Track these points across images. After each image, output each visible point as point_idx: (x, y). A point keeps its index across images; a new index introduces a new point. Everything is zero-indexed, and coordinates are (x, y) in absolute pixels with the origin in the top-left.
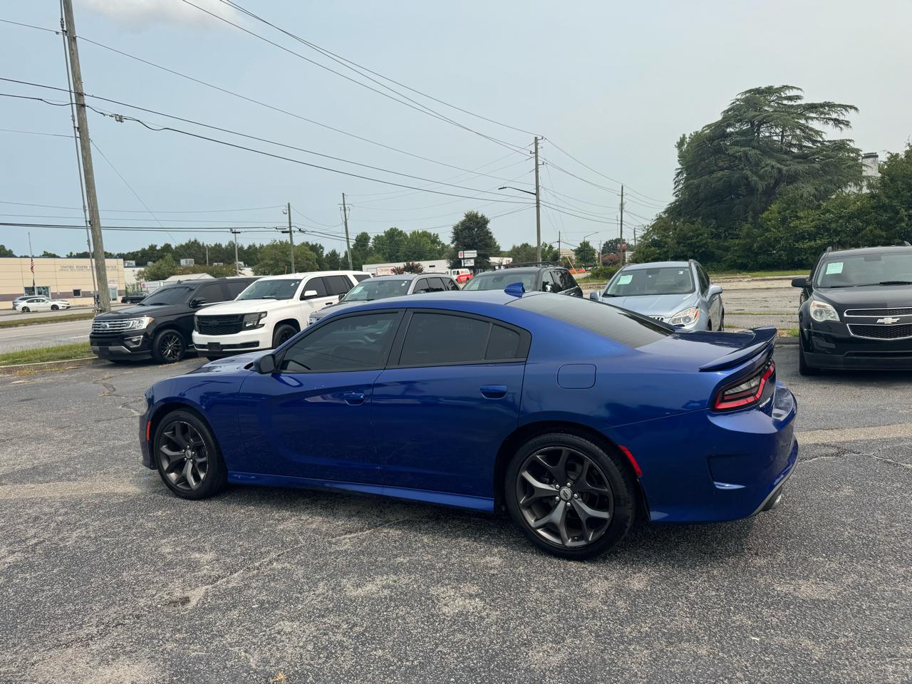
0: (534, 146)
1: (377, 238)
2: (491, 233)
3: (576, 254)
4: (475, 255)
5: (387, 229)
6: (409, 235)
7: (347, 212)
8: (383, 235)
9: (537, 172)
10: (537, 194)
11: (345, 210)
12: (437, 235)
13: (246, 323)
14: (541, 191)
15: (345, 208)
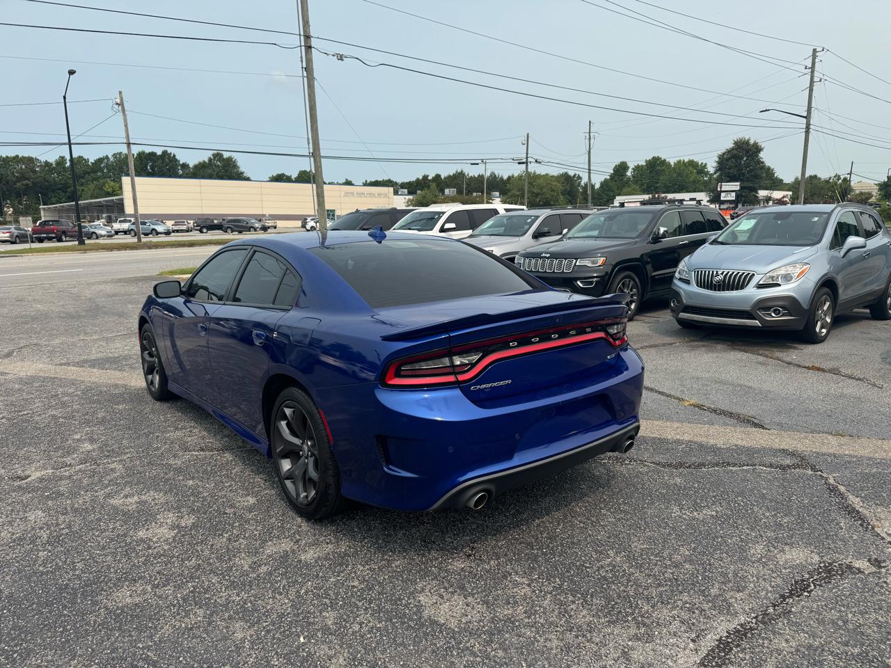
0: (811, 59)
1: (637, 168)
2: (763, 163)
3: (880, 190)
4: (738, 188)
5: (649, 157)
6: (672, 164)
7: (592, 141)
8: (644, 164)
9: (811, 90)
10: (808, 117)
11: (590, 139)
12: (706, 165)
14: (814, 113)
15: (590, 136)
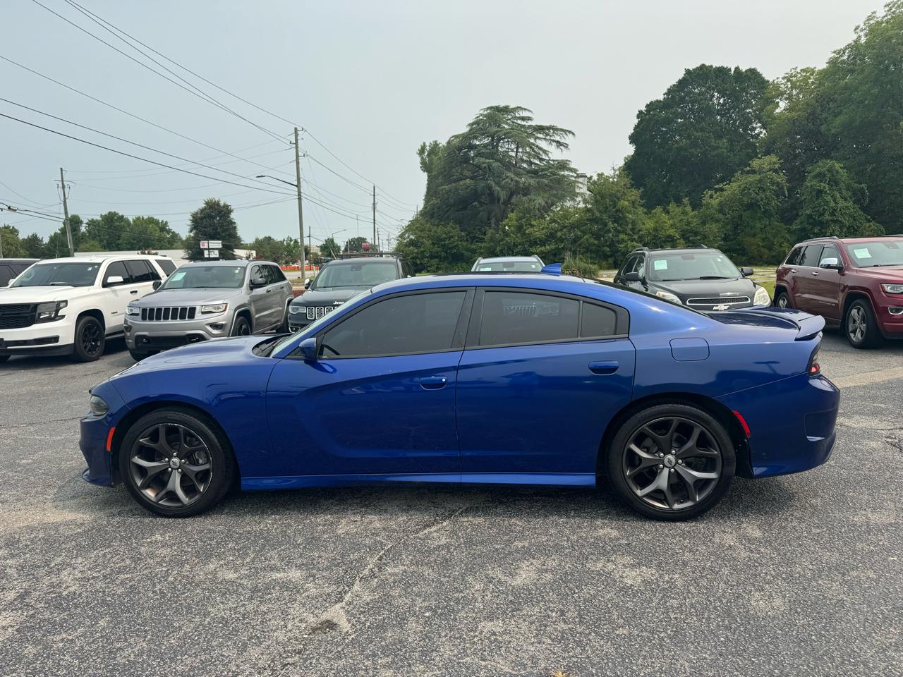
0: (293, 136)
1: (92, 223)
4: (220, 246)
7: (67, 190)
8: (100, 219)
9: (298, 163)
10: (298, 186)
11: (63, 187)
12: (166, 222)
13: (40, 314)
15: (63, 184)
